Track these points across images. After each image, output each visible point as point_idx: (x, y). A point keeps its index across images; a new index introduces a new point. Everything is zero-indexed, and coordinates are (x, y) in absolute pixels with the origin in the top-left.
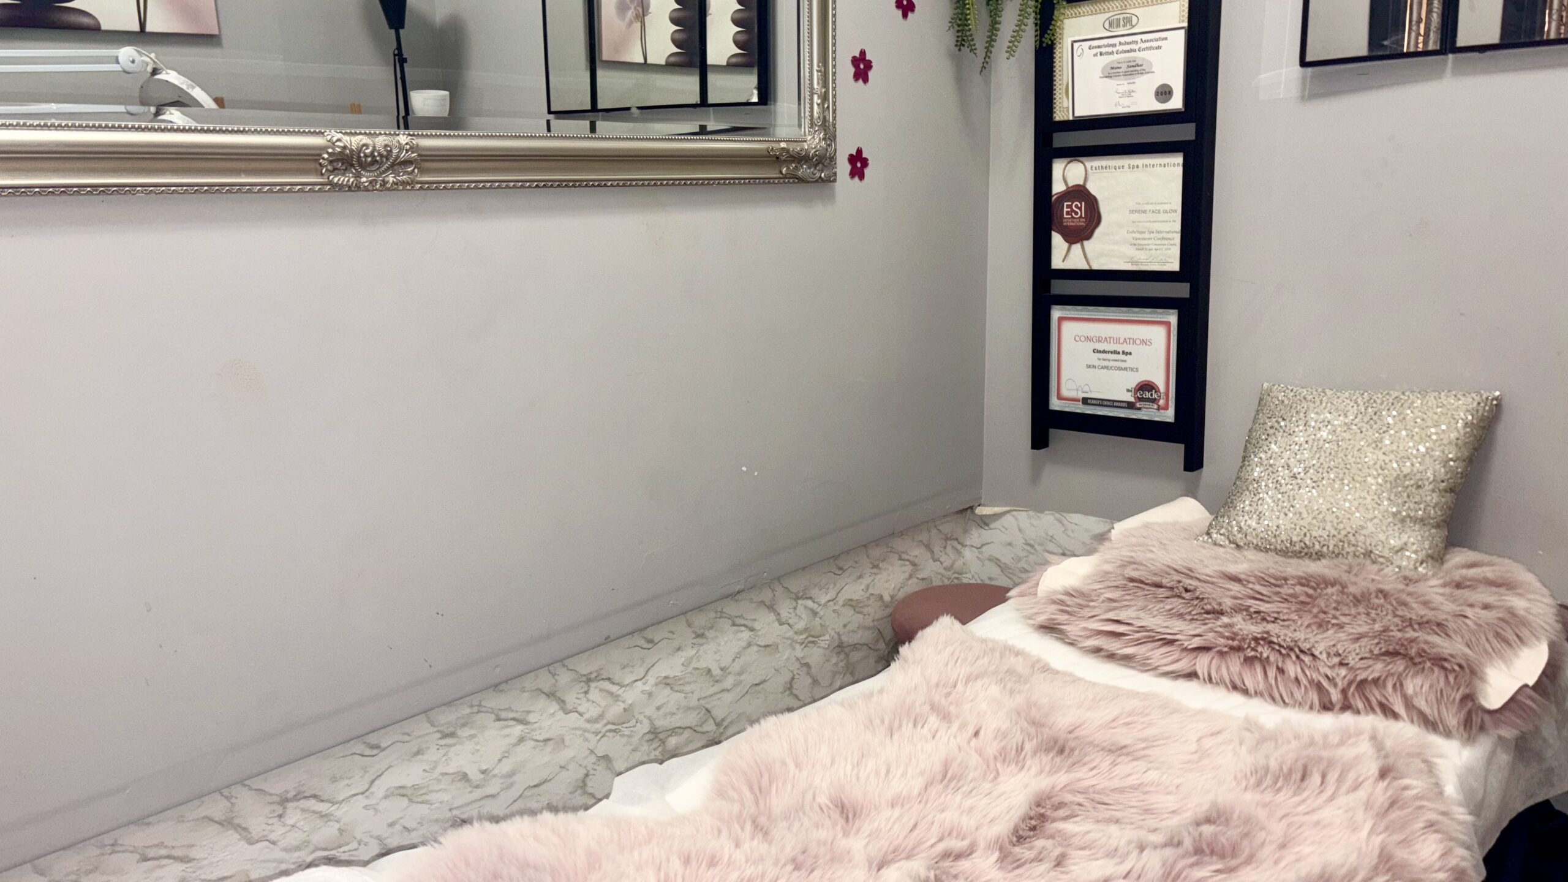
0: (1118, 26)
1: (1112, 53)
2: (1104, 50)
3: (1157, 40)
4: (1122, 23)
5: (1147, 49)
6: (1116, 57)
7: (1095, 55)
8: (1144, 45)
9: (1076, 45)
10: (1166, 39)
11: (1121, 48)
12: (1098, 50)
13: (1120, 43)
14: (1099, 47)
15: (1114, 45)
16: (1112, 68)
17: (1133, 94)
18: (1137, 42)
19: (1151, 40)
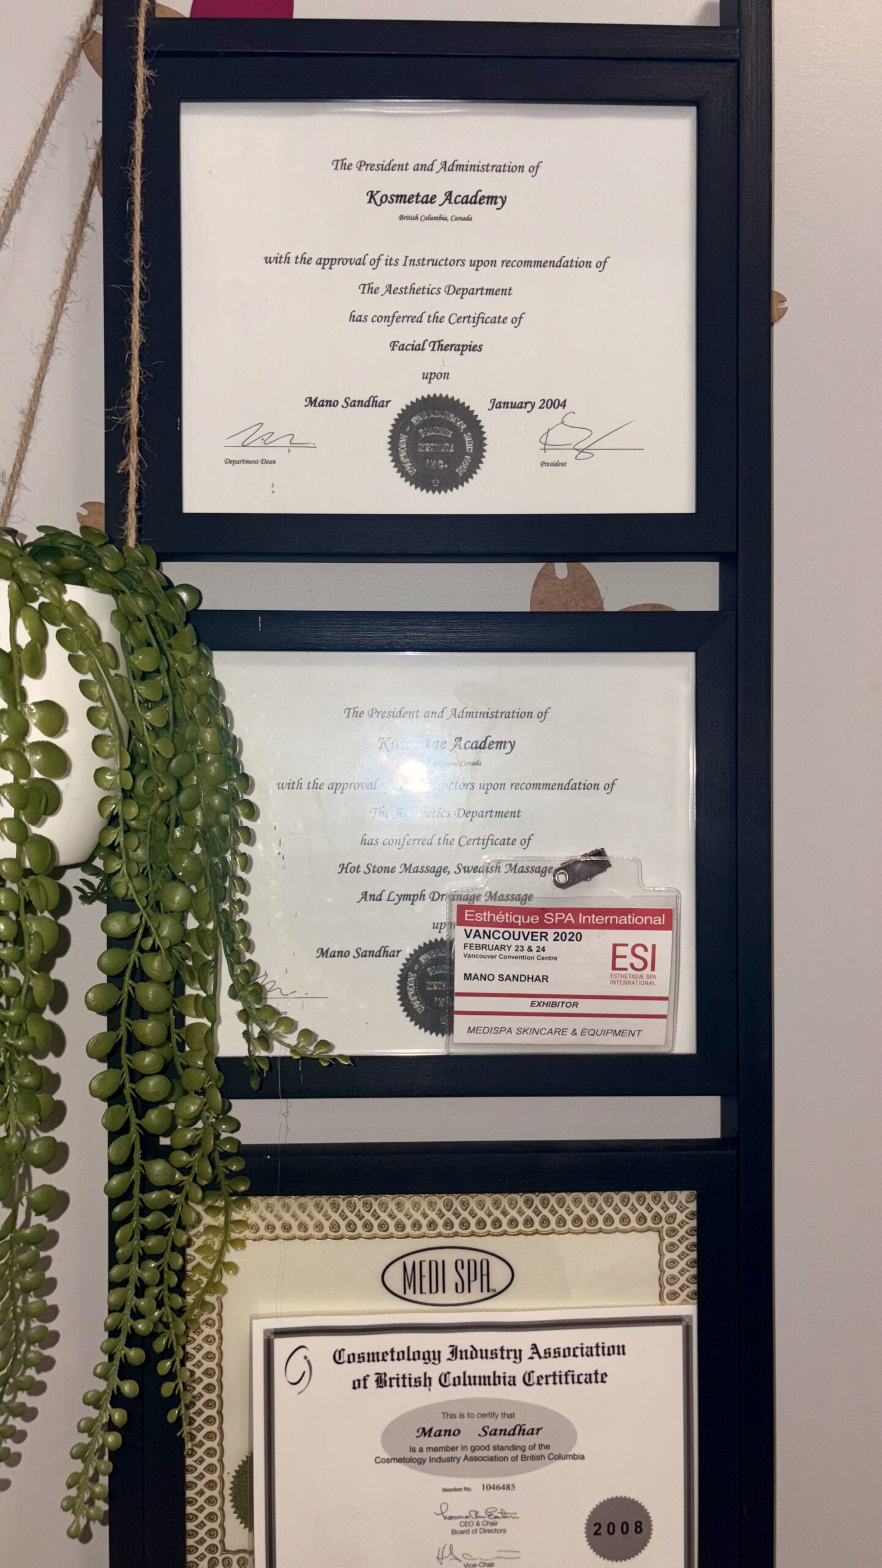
0: (438, 1285)
1: (426, 1381)
2: (391, 1368)
3: (589, 1352)
4: (452, 1278)
5: (557, 1378)
6: (437, 1395)
7: (357, 1384)
8: (543, 1367)
9: (283, 1346)
10: (621, 1350)
11: (457, 1368)
12: (371, 1369)
13: (454, 1352)
14: (374, 1357)
15: (432, 1357)
16: (426, 1432)
17: (502, 1524)
18: (518, 1355)
19: (569, 1352)
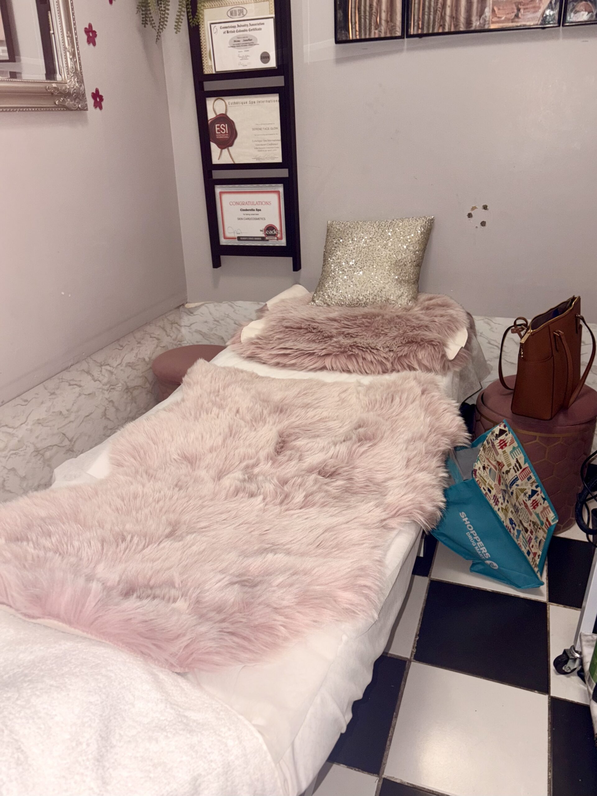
0: (236, 15)
1: (234, 32)
2: (229, 30)
3: (259, 24)
4: (238, 13)
5: (254, 30)
6: (236, 34)
7: (224, 33)
8: (252, 27)
9: (213, 26)
10: (263, 24)
11: (239, 29)
12: (226, 30)
13: (238, 26)
14: (226, 28)
15: (234, 27)
16: (235, 41)
17: (248, 58)
18: (247, 25)
19: (255, 25)
